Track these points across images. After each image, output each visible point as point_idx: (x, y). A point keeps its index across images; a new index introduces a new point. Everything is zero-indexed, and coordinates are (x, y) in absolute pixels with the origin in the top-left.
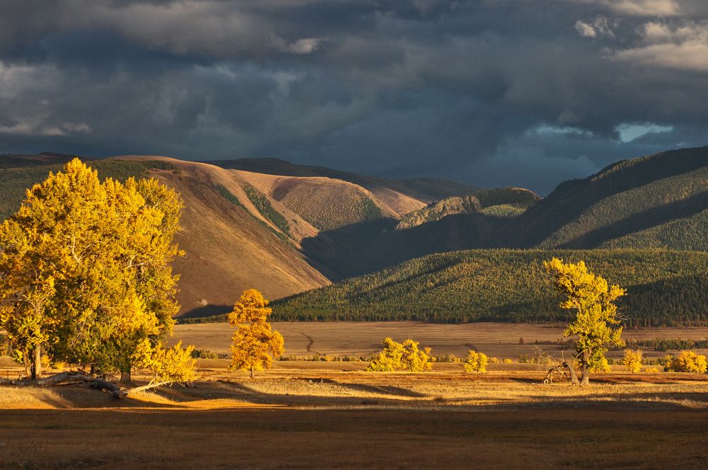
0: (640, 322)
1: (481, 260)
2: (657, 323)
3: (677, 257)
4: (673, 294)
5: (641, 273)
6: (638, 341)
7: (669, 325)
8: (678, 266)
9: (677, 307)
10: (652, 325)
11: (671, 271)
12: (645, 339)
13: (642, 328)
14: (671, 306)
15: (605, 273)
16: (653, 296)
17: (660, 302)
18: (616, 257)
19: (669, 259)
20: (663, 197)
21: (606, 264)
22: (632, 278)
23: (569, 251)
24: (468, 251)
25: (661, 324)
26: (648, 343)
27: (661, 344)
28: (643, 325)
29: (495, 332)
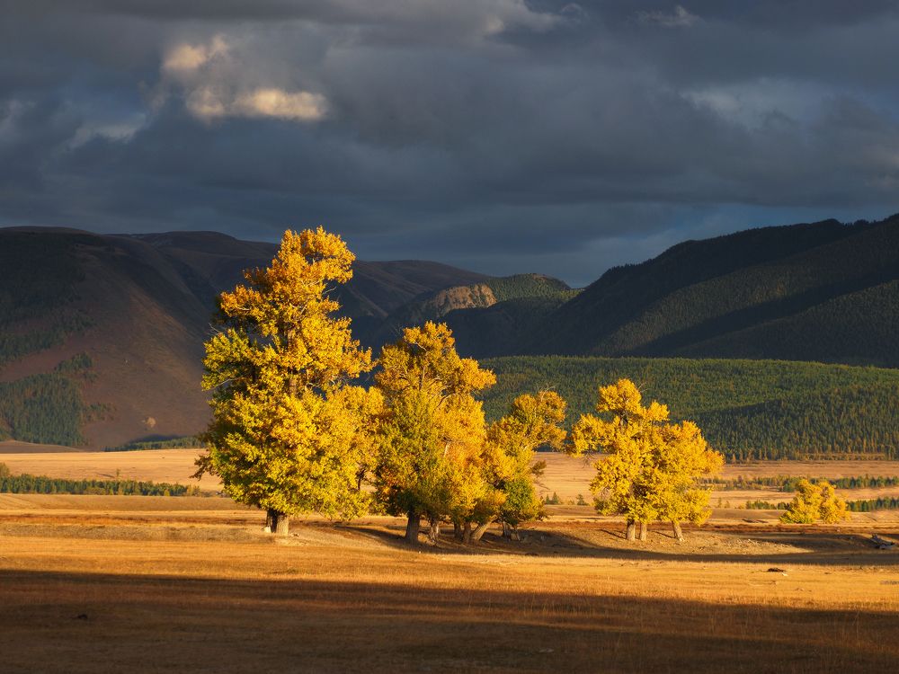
0: (753, 453)
1: (528, 370)
2: (775, 453)
3: (787, 369)
4: (794, 418)
5: (742, 389)
6: (755, 479)
7: (791, 458)
8: (790, 381)
9: (801, 434)
10: (769, 457)
11: (781, 387)
12: (763, 476)
13: (757, 461)
15: (694, 389)
16: (768, 420)
17: (778, 428)
18: (705, 368)
19: (776, 370)
20: (752, 291)
21: (695, 376)
22: (731, 396)
23: (644, 359)
24: (509, 358)
25: (779, 457)
26: (768, 482)
27: (785, 482)
28: (757, 457)
29: (562, 464)
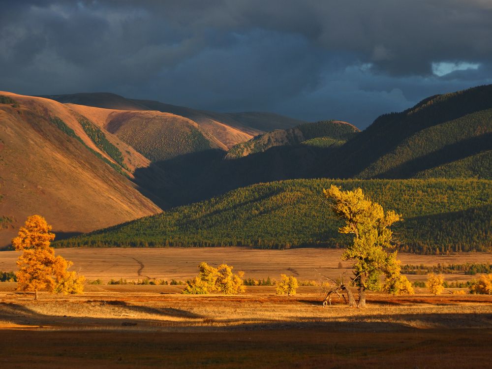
0: (451, 247)
1: (303, 189)
2: (467, 248)
3: (487, 186)
4: (483, 221)
5: (453, 201)
6: (450, 265)
7: (479, 250)
8: (487, 195)
9: (486, 233)
10: (463, 250)
11: (481, 199)
12: (456, 264)
13: (454, 253)
14: (481, 232)
15: (419, 201)
16: (464, 223)
17: (471, 228)
18: (429, 186)
19: (479, 188)
20: (475, 130)
21: (420, 192)
22: (445, 206)
23: (386, 180)
24: (290, 181)
25: (471, 249)
26: (459, 267)
27: (471, 268)
28: (454, 250)
29: (316, 257)
